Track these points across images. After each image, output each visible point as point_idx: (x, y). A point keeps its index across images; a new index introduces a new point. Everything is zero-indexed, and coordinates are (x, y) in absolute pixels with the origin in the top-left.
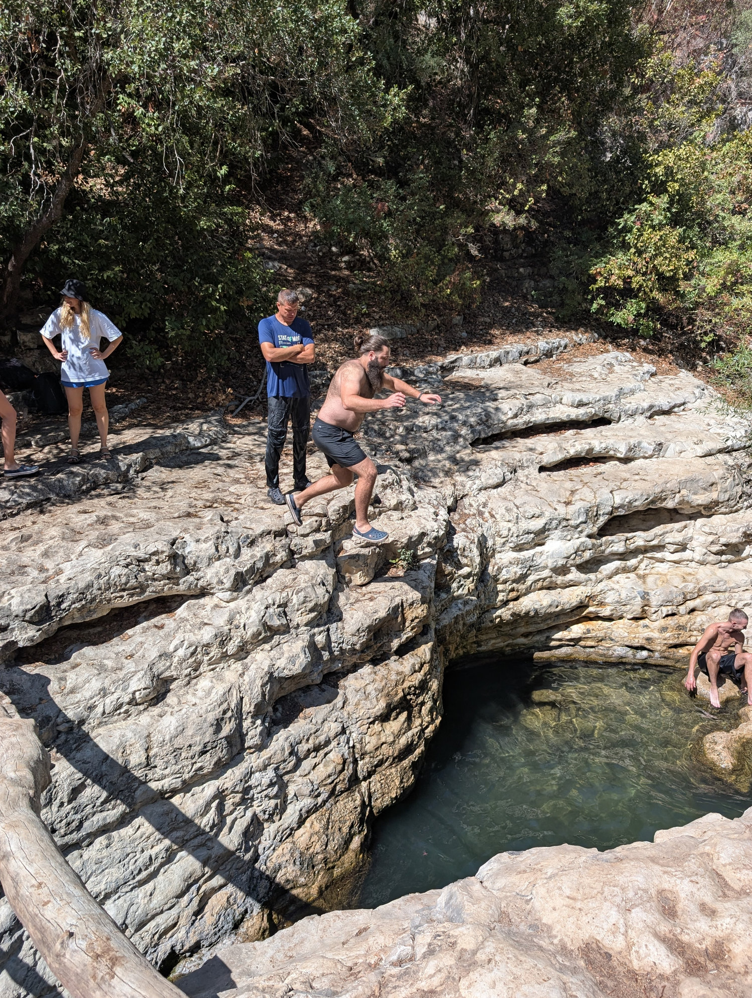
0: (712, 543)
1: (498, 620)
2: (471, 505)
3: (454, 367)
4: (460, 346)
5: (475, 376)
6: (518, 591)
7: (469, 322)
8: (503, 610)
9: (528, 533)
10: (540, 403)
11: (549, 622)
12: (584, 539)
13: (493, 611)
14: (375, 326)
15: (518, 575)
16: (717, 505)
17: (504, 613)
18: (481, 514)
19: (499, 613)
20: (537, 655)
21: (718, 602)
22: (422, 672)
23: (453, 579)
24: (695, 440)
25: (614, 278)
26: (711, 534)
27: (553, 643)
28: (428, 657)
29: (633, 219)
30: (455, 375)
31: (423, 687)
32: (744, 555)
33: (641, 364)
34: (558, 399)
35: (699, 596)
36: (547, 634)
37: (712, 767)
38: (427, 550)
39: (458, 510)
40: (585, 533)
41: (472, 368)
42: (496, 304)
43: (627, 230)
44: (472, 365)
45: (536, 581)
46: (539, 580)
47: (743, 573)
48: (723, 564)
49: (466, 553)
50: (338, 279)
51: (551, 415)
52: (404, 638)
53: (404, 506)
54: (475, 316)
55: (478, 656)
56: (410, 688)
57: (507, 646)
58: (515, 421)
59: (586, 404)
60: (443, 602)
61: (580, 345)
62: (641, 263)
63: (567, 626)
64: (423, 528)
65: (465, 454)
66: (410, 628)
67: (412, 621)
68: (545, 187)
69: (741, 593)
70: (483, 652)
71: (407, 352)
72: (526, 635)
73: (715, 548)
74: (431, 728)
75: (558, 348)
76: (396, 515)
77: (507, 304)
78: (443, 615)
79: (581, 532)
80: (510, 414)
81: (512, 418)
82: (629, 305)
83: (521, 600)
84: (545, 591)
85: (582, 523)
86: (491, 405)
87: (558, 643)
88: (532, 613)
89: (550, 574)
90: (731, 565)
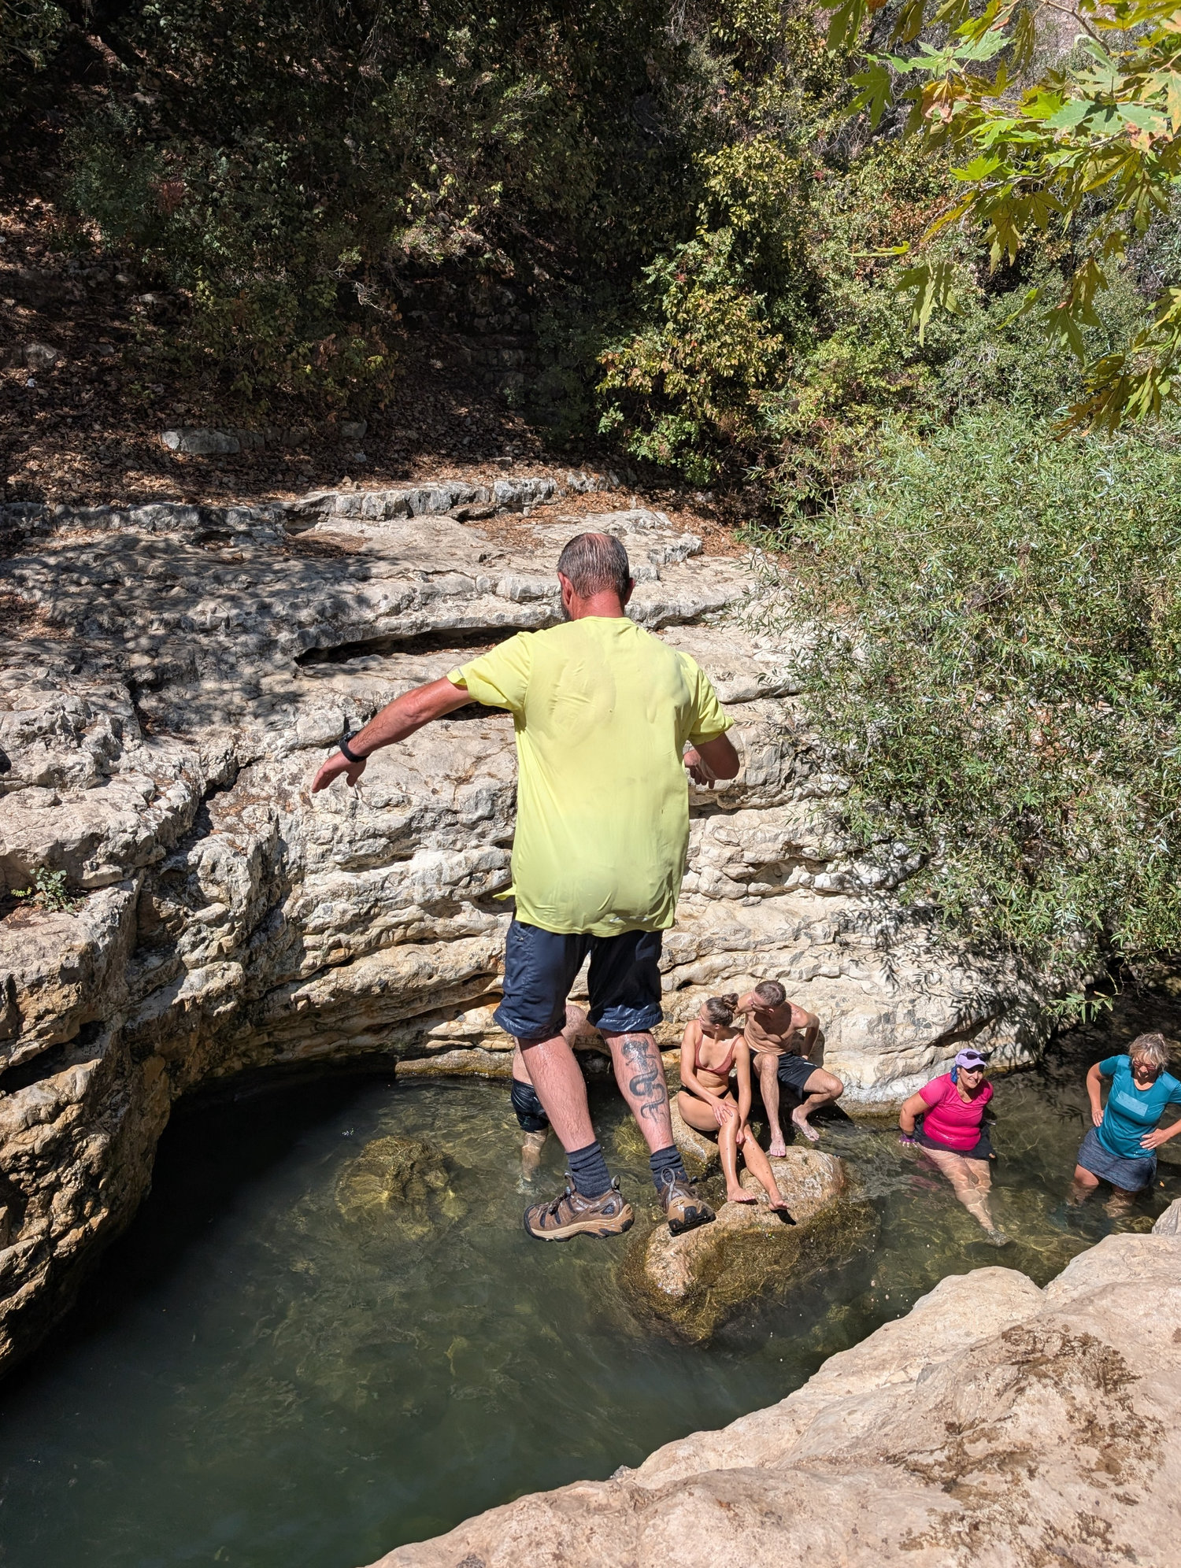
0: (730, 860)
1: (301, 1004)
2: (266, 778)
3: (318, 514)
4: (342, 477)
5: (356, 534)
6: (348, 947)
7: (377, 435)
8: (315, 983)
9: (375, 836)
10: (451, 590)
11: (417, 1005)
12: (487, 849)
13: (292, 987)
14: (174, 428)
15: (348, 917)
16: (744, 792)
17: (318, 991)
18: (283, 796)
19: (303, 990)
20: (402, 1066)
21: (732, 969)
22: (59, 1123)
23: (180, 927)
24: (720, 671)
25: (637, 372)
26: (729, 843)
27: (432, 1044)
28: (80, 1090)
29: (672, 267)
30: (320, 530)
31: (59, 1151)
32: (789, 883)
33: (679, 532)
34: (488, 585)
35: (699, 957)
36: (415, 1029)
37: (649, 1290)
38: (105, 870)
39: (237, 788)
40: (490, 838)
41: (353, 518)
42: (441, 409)
43: (659, 287)
44: (353, 512)
45: (388, 929)
46: (397, 925)
47: (782, 917)
48: (752, 899)
49: (218, 875)
50: (121, 337)
51: (469, 614)
52: (17, 1055)
53: (68, 778)
54: (390, 425)
55: (279, 1070)
56: (16, 1157)
57: (338, 1050)
58: (393, 621)
59: (537, 598)
60: (151, 975)
61: (581, 493)
62: (683, 349)
63: (458, 1011)
64: (98, 825)
65: (275, 682)
66: (33, 1033)
67: (39, 1018)
68: (497, 187)
69: (774, 953)
70: (289, 1063)
71: (230, 480)
72: (369, 1030)
73: (735, 870)
74: (75, 1234)
75: (533, 495)
76: (40, 795)
77: (464, 410)
78: (150, 1001)
79: (482, 835)
80: (384, 607)
81: (387, 614)
82: (663, 425)
83: (357, 964)
84: (410, 947)
85: (481, 818)
86: (348, 589)
87: (439, 1043)
88: (377, 990)
89: (419, 913)
90: (765, 902)
